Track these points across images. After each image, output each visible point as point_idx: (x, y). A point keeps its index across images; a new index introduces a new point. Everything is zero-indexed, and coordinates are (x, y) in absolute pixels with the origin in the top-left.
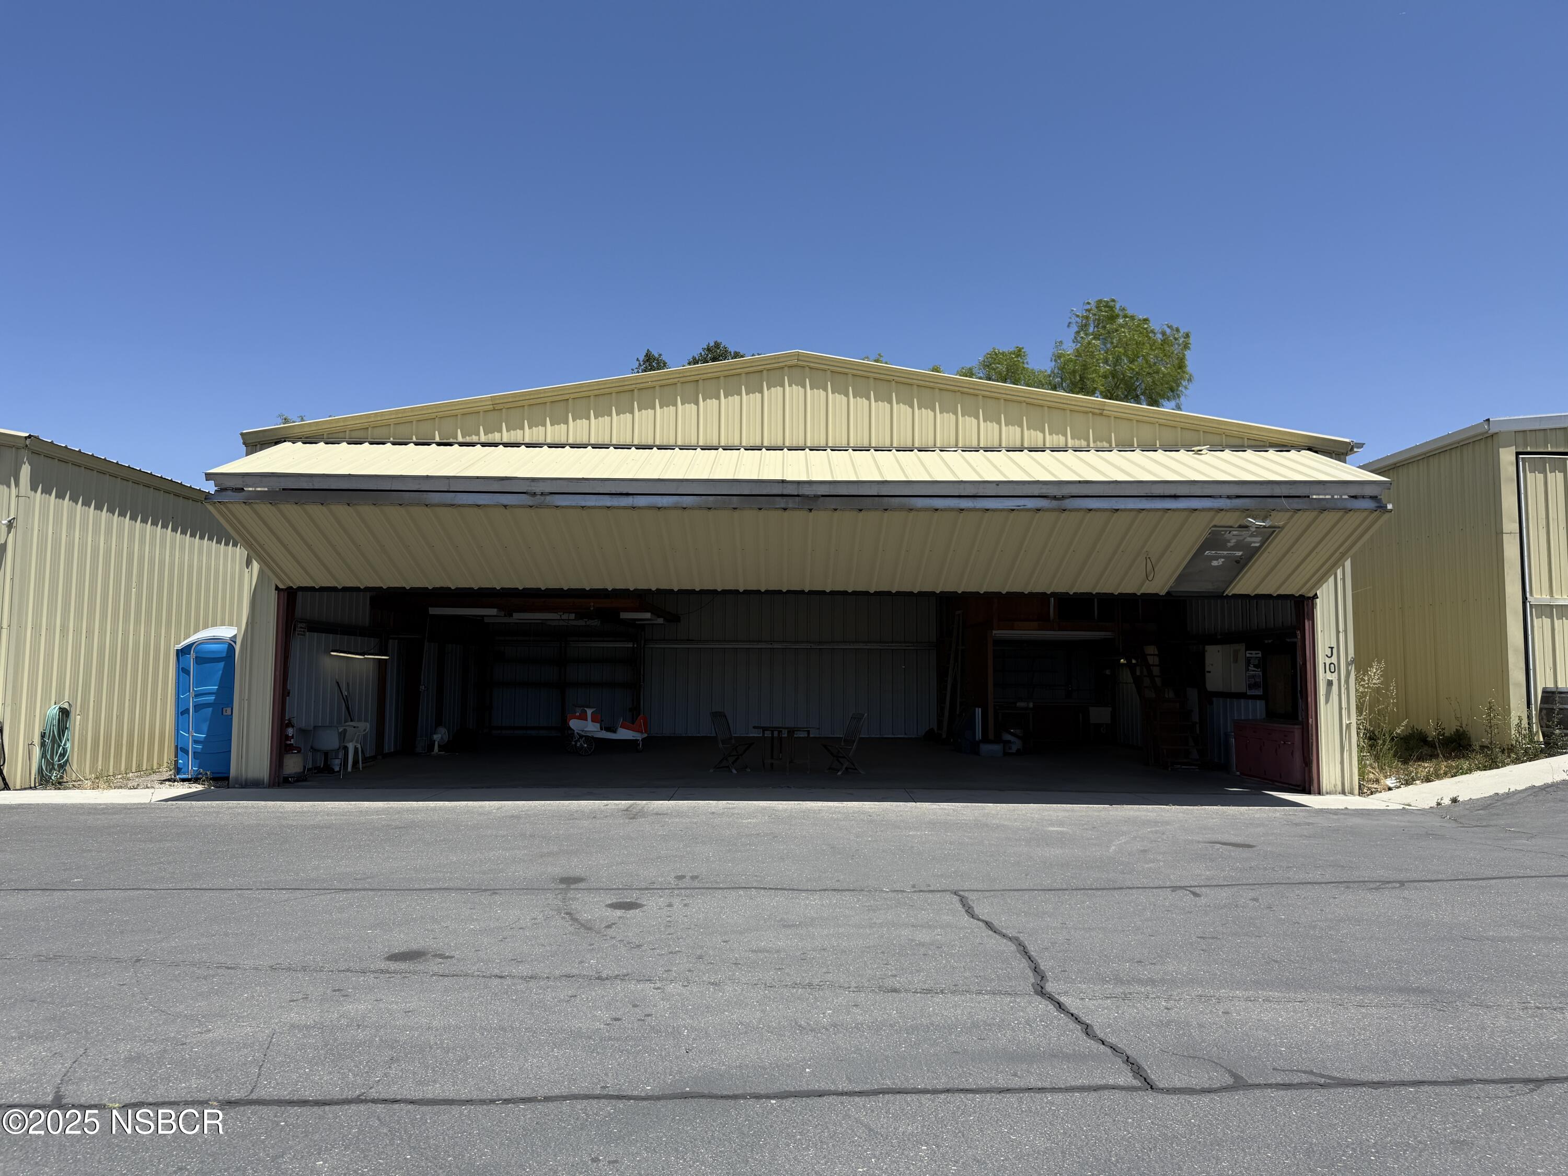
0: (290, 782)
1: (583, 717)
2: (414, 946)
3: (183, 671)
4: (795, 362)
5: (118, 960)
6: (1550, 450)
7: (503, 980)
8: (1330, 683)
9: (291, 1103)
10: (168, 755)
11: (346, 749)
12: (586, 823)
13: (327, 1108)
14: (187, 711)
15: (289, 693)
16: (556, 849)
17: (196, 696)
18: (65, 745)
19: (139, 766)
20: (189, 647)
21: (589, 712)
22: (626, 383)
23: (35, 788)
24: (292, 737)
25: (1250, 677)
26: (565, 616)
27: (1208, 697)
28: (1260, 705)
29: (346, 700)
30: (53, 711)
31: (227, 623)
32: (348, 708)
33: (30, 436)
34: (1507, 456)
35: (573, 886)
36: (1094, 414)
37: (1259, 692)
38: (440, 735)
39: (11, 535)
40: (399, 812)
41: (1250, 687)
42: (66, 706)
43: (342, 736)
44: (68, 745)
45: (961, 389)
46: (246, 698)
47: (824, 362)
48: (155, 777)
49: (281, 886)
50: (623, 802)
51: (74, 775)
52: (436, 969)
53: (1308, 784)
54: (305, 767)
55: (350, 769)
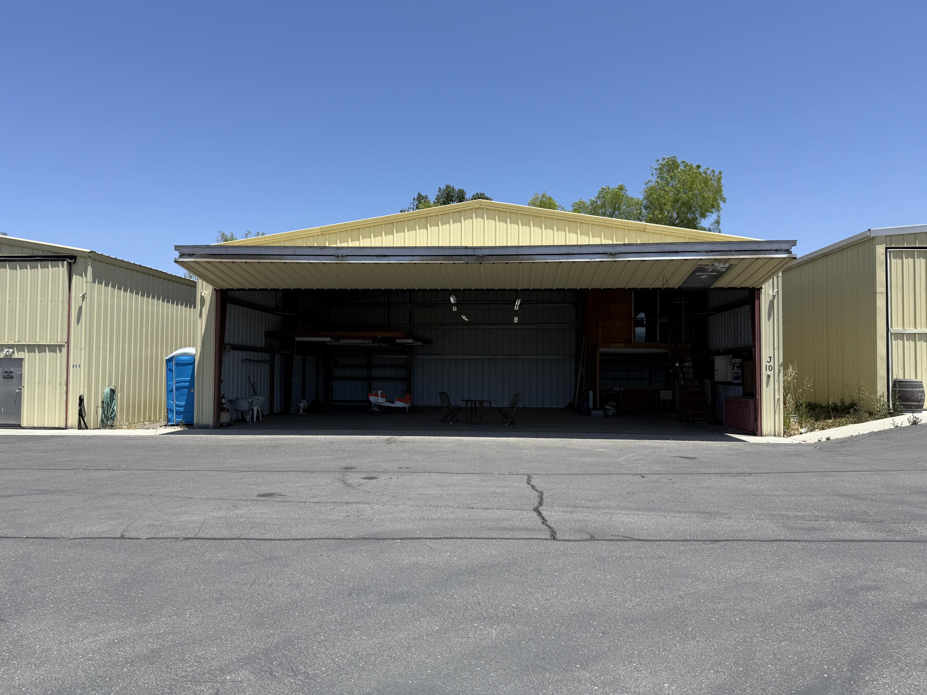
0: (223, 426)
1: (376, 395)
2: (270, 492)
3: (169, 370)
4: (478, 206)
5: (143, 495)
6: (905, 246)
7: (305, 503)
8: (769, 376)
9: (211, 539)
10: (164, 413)
11: (253, 410)
12: (365, 445)
13: (224, 541)
14: (172, 391)
15: (222, 381)
16: (346, 456)
17: (177, 382)
18: (113, 407)
19: (150, 418)
20: (172, 358)
21: (379, 392)
22: (390, 219)
23: (100, 428)
24: (225, 404)
25: (734, 373)
26: (367, 341)
27: (715, 384)
28: (741, 388)
29: (253, 385)
30: (107, 390)
31: (191, 346)
32: (254, 390)
33: (91, 252)
34: (880, 250)
35: (349, 471)
36: (640, 231)
37: (740, 381)
38: (303, 404)
39: (84, 302)
40: (276, 440)
41: (734, 378)
42: (113, 388)
43: (251, 404)
44: (115, 407)
45: (568, 219)
46: (201, 384)
47: (494, 206)
48: (158, 424)
49: (215, 470)
50: (387, 436)
51: (118, 423)
52: (277, 500)
53: (755, 431)
54: (231, 419)
55: (255, 420)
